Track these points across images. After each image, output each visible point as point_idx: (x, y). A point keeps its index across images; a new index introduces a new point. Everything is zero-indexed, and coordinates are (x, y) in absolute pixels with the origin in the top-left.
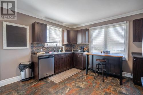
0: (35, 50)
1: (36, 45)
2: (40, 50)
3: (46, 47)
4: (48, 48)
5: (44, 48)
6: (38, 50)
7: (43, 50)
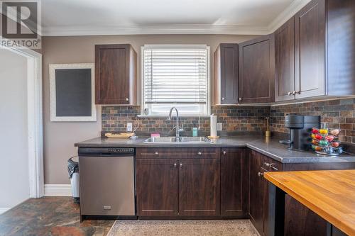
0: (112, 126)
1: (115, 112)
2: (126, 126)
3: (144, 118)
4: (151, 122)
5: (138, 122)
6: (119, 126)
7: (133, 126)
